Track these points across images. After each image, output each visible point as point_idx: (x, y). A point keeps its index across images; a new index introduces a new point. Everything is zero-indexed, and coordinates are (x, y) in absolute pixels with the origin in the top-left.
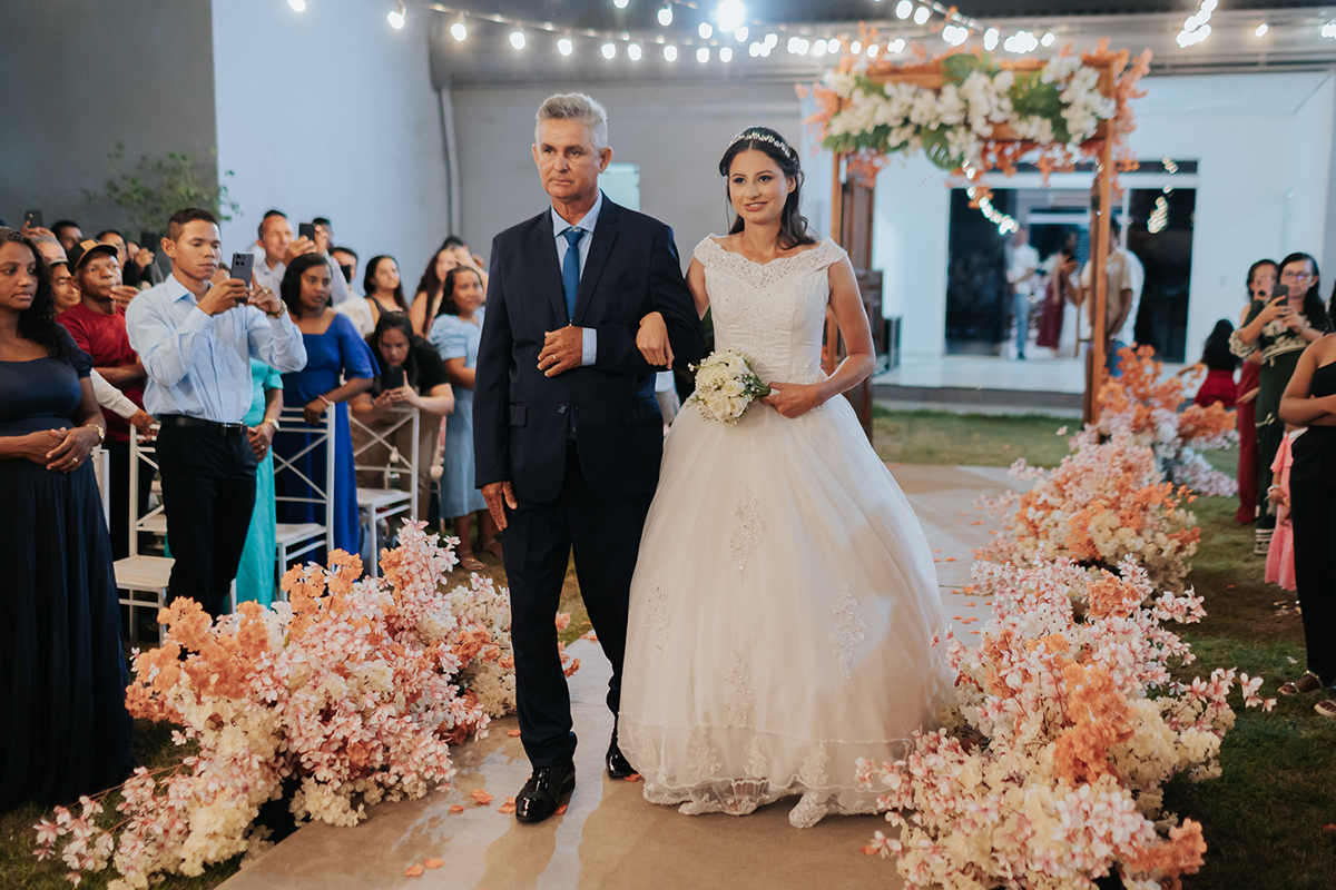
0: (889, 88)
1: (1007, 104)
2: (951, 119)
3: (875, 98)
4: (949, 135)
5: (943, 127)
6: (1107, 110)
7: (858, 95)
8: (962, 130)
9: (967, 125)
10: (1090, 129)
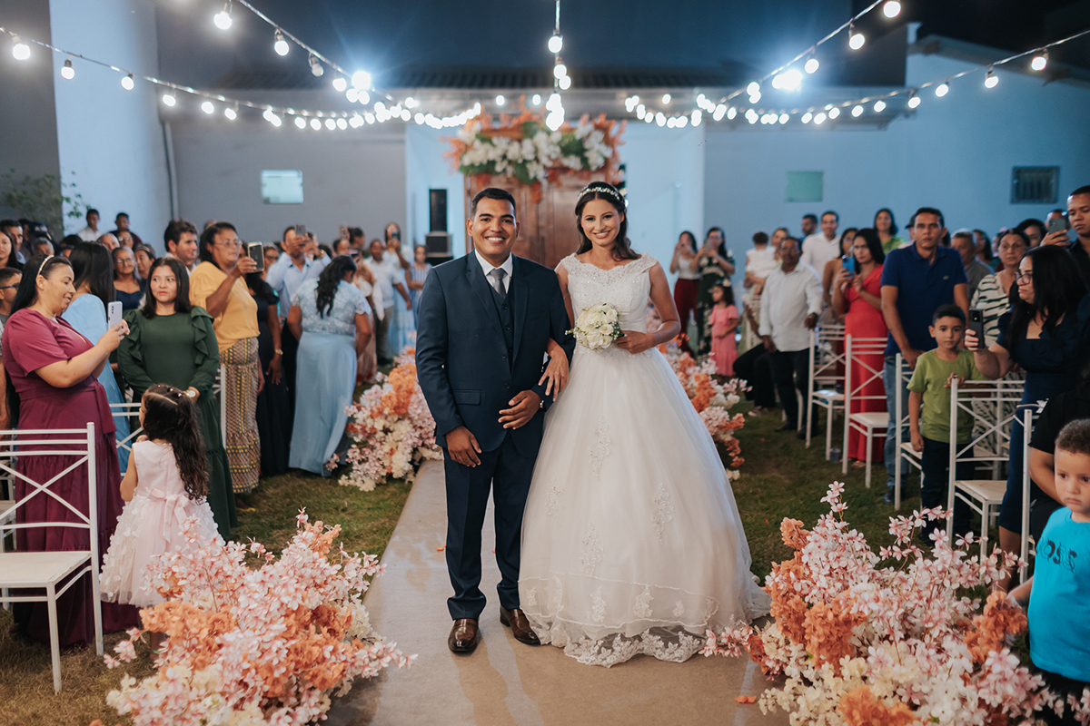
0: (495, 140)
1: (558, 149)
2: (530, 157)
3: (487, 145)
4: (528, 166)
5: (525, 161)
6: (608, 152)
7: (477, 144)
8: (535, 163)
9: (537, 160)
10: (600, 162)
